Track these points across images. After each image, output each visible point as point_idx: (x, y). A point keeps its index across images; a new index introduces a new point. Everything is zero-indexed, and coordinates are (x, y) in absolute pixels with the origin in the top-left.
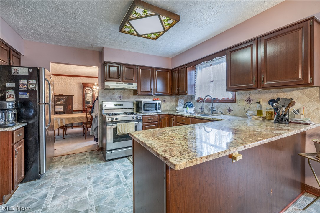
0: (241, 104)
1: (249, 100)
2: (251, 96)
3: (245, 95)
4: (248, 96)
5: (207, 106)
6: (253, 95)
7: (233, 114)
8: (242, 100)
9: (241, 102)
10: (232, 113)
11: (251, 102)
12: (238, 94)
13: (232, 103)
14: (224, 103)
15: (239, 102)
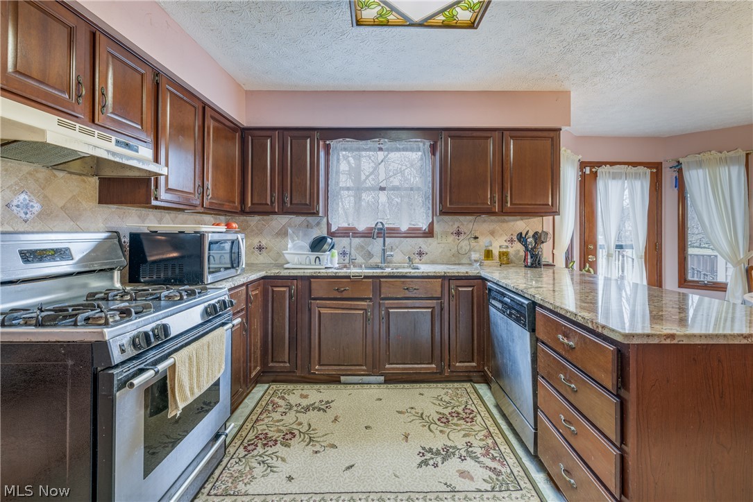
0: (444, 241)
1: (458, 233)
2: (461, 227)
3: (451, 223)
4: (456, 226)
5: (362, 247)
6: (465, 223)
7: (428, 261)
8: (446, 234)
9: (444, 237)
10: (425, 258)
11: (462, 237)
12: (438, 222)
13: (426, 239)
14: (408, 239)
15: (439, 237)
